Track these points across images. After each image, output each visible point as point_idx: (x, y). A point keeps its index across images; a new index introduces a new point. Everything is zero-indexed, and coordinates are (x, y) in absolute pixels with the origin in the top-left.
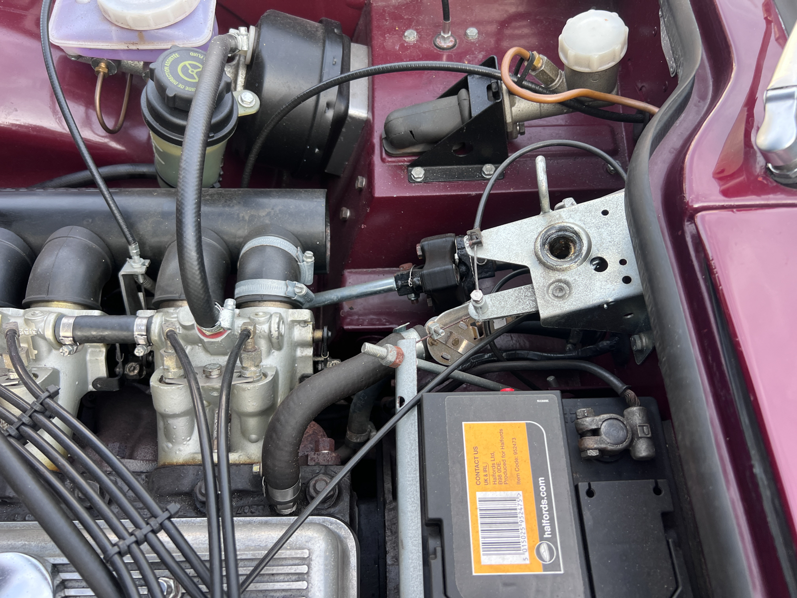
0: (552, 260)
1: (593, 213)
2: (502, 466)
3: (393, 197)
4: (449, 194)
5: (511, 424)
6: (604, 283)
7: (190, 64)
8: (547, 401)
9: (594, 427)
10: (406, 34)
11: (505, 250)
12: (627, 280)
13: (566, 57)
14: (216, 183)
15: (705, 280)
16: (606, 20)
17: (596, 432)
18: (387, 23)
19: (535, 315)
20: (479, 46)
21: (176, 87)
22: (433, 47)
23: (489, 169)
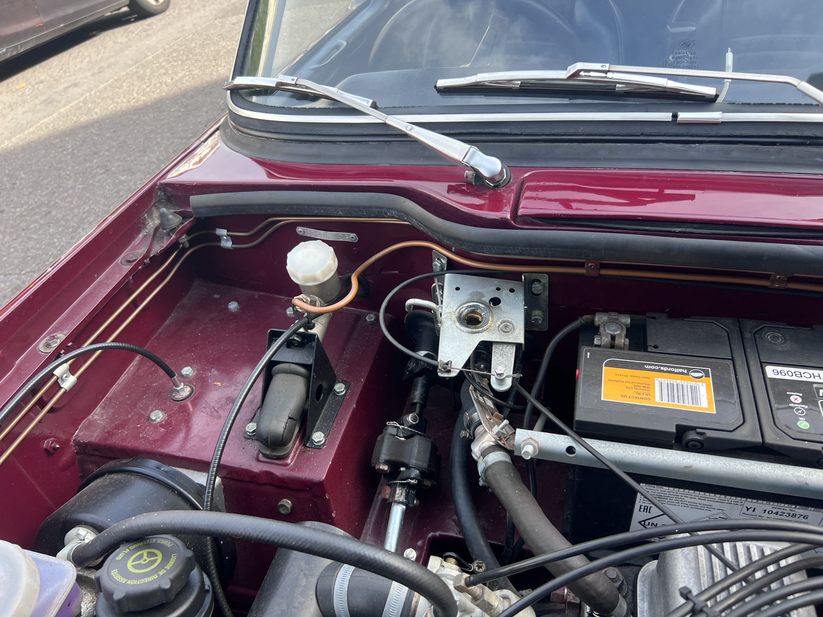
0: (482, 326)
3: (331, 465)
4: (346, 422)
5: (605, 374)
8: (589, 353)
9: (609, 337)
11: (461, 351)
12: (512, 291)
17: (613, 338)
18: (126, 432)
19: (519, 346)
20: (203, 371)
21: (160, 578)
22: (182, 403)
23: (340, 388)
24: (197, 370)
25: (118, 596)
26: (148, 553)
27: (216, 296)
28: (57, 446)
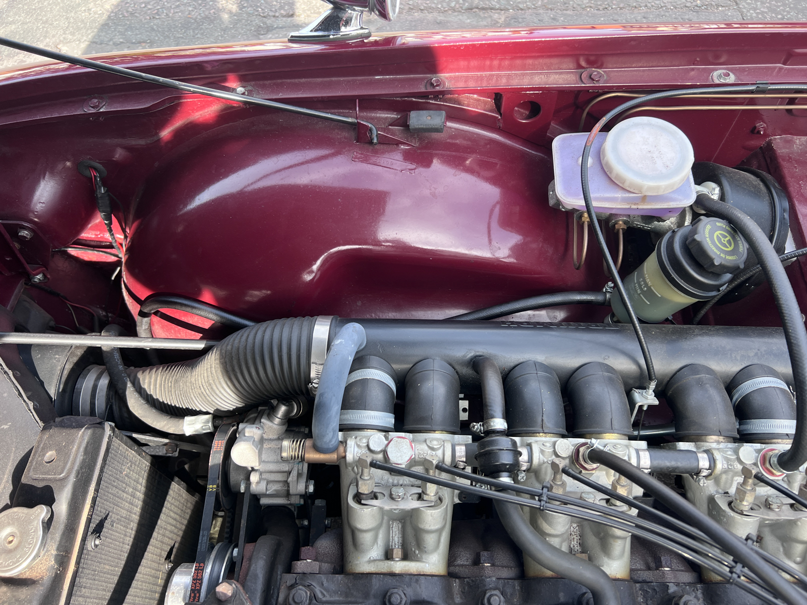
7: (720, 234)
21: (719, 256)
25: (697, 237)
26: (729, 239)
28: (762, 133)
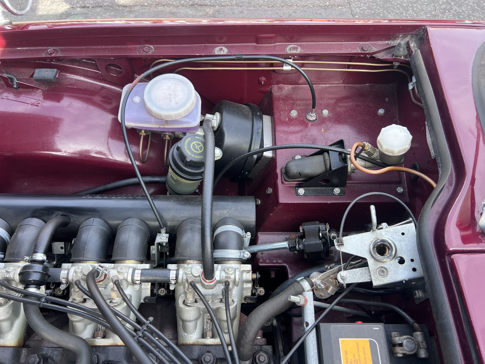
0: (378, 256)
1: (397, 234)
2: (359, 361)
3: (289, 203)
4: (317, 202)
5: (362, 341)
6: (403, 270)
7: (196, 143)
8: (378, 328)
9: (400, 342)
10: (291, 113)
11: (355, 249)
12: (414, 270)
13: (381, 147)
14: (196, 189)
15: (456, 286)
16: (401, 131)
17: (401, 345)
18: (281, 105)
19: (371, 283)
20: (329, 120)
21: (191, 156)
22: (305, 120)
23: (337, 191)
24: (329, 116)
26: (202, 146)
27: (387, 100)
28: (263, 83)
